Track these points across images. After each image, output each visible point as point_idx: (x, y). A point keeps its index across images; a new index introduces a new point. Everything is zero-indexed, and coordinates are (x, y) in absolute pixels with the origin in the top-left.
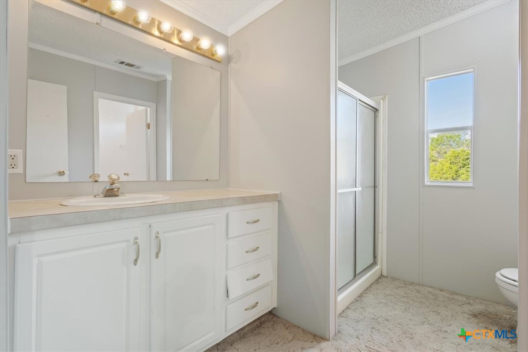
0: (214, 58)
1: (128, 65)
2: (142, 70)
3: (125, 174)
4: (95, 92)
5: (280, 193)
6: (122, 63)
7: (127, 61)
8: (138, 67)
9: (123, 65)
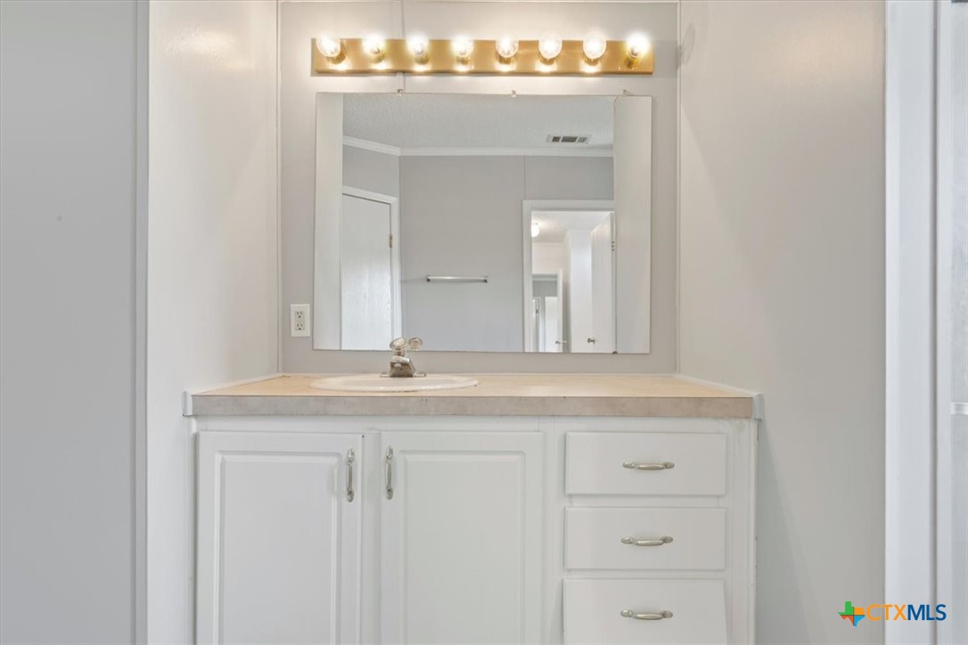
0: (633, 69)
1: (567, 139)
2: (591, 142)
3: (589, 341)
4: (524, 202)
5: (761, 397)
6: (556, 139)
7: (562, 134)
8: (583, 140)
9: (560, 144)
